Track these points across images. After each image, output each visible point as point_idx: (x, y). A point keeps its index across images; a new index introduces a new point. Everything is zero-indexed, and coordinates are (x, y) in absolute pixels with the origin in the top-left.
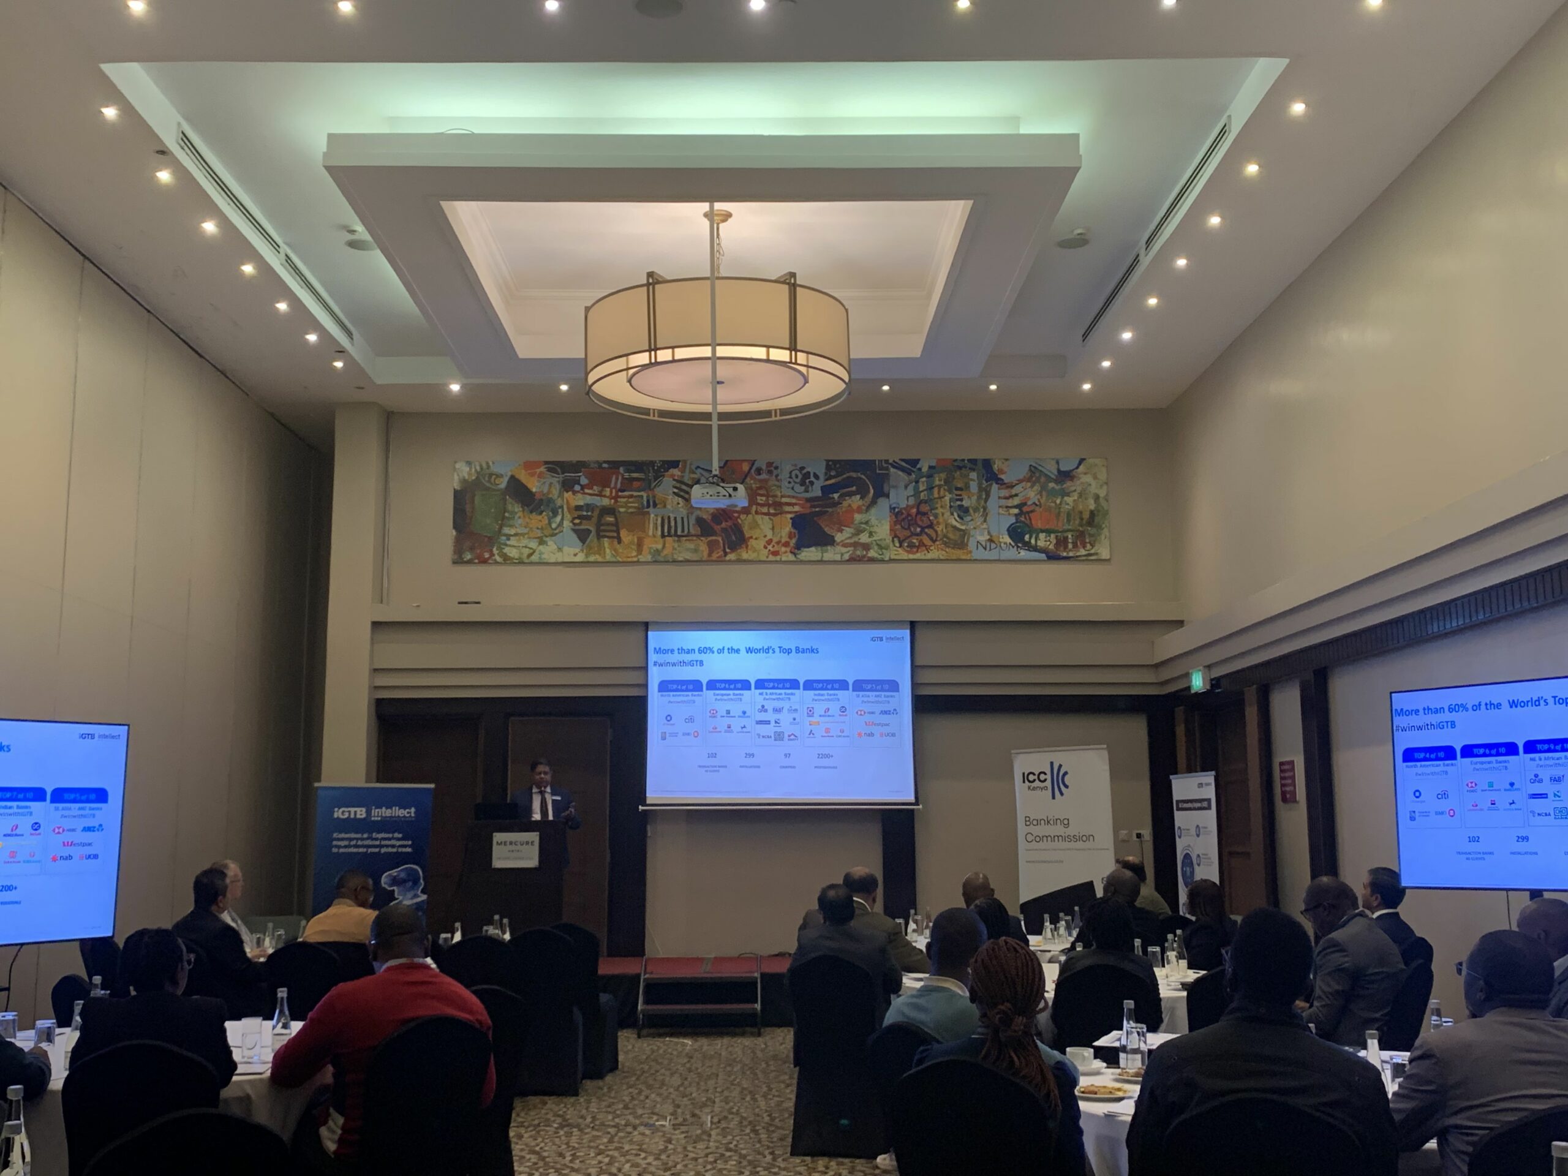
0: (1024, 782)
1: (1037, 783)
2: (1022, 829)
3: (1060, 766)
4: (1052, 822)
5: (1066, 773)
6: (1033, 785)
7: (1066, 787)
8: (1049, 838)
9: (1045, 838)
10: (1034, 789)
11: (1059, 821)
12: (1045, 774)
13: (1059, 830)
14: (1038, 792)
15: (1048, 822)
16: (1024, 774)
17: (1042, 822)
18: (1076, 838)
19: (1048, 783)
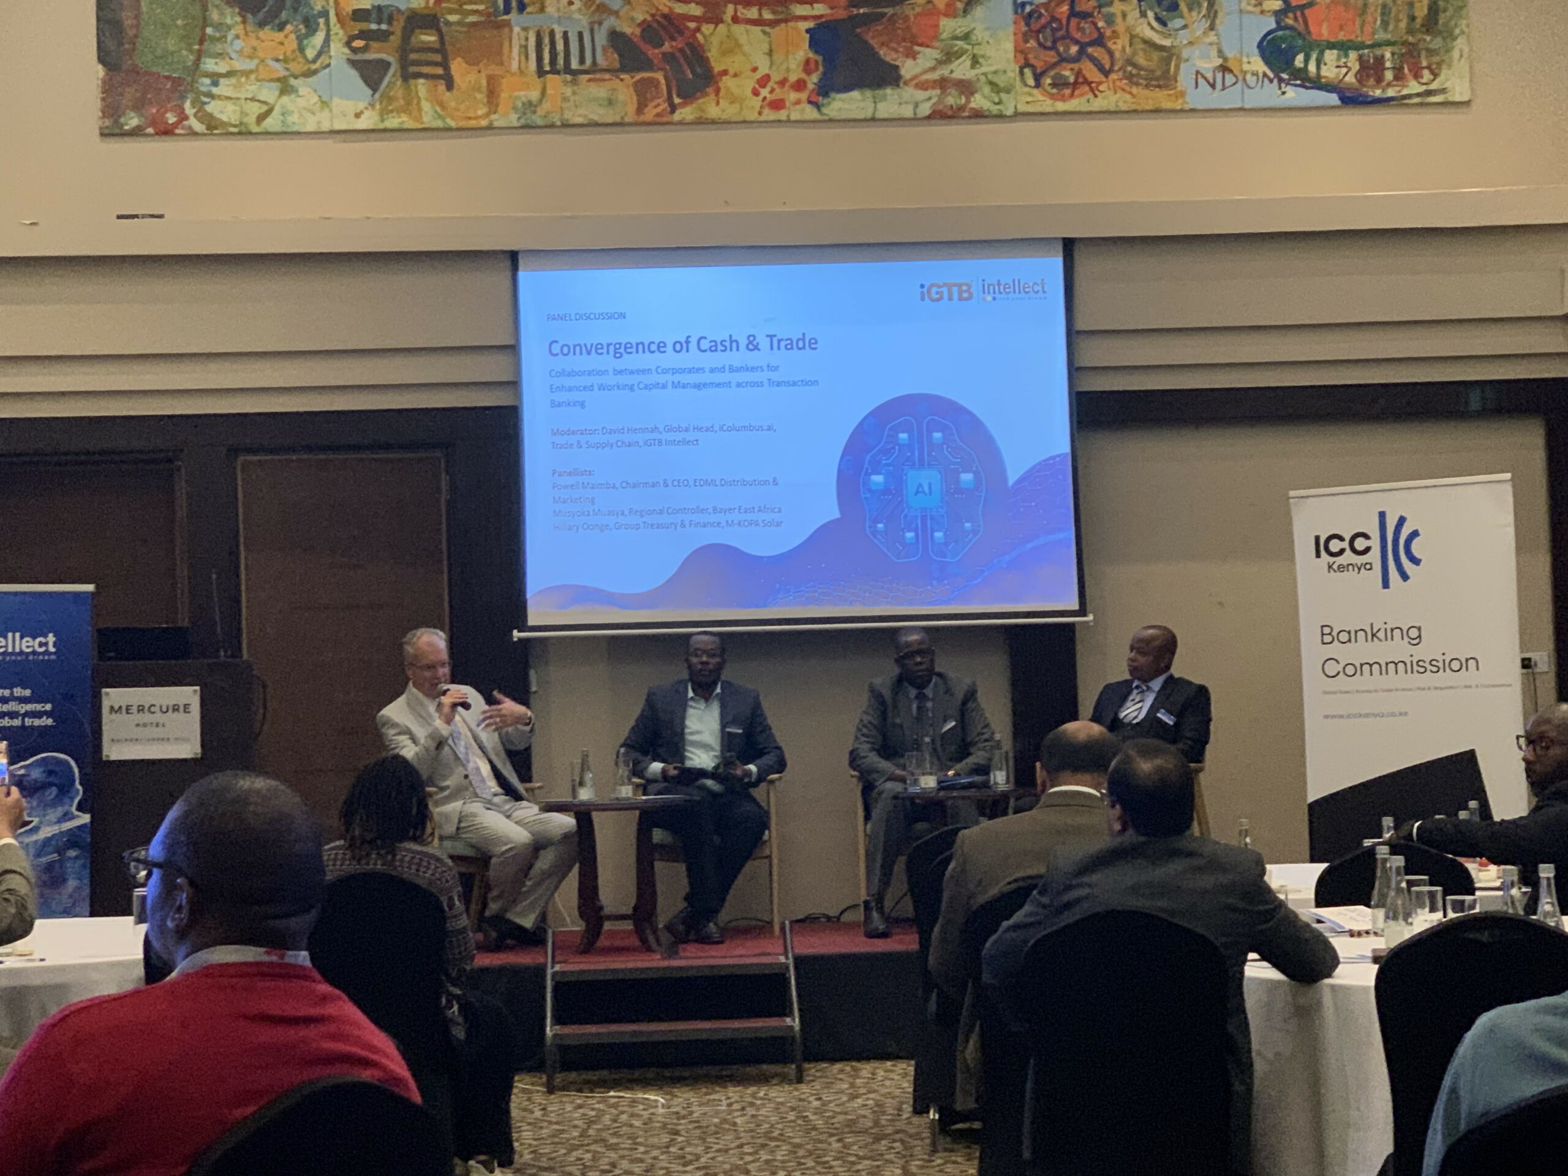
0: (1318, 555)
1: (1349, 557)
2: (1312, 651)
3: (1402, 521)
4: (1381, 635)
5: (1415, 534)
6: (1340, 560)
7: (1416, 561)
8: (1376, 667)
9: (1366, 668)
10: (1342, 569)
11: (1397, 632)
12: (1366, 536)
13: (1398, 649)
14: (1352, 574)
15: (1373, 635)
16: (1317, 538)
17: (1361, 634)
18: (1436, 666)
19: (1374, 556)
